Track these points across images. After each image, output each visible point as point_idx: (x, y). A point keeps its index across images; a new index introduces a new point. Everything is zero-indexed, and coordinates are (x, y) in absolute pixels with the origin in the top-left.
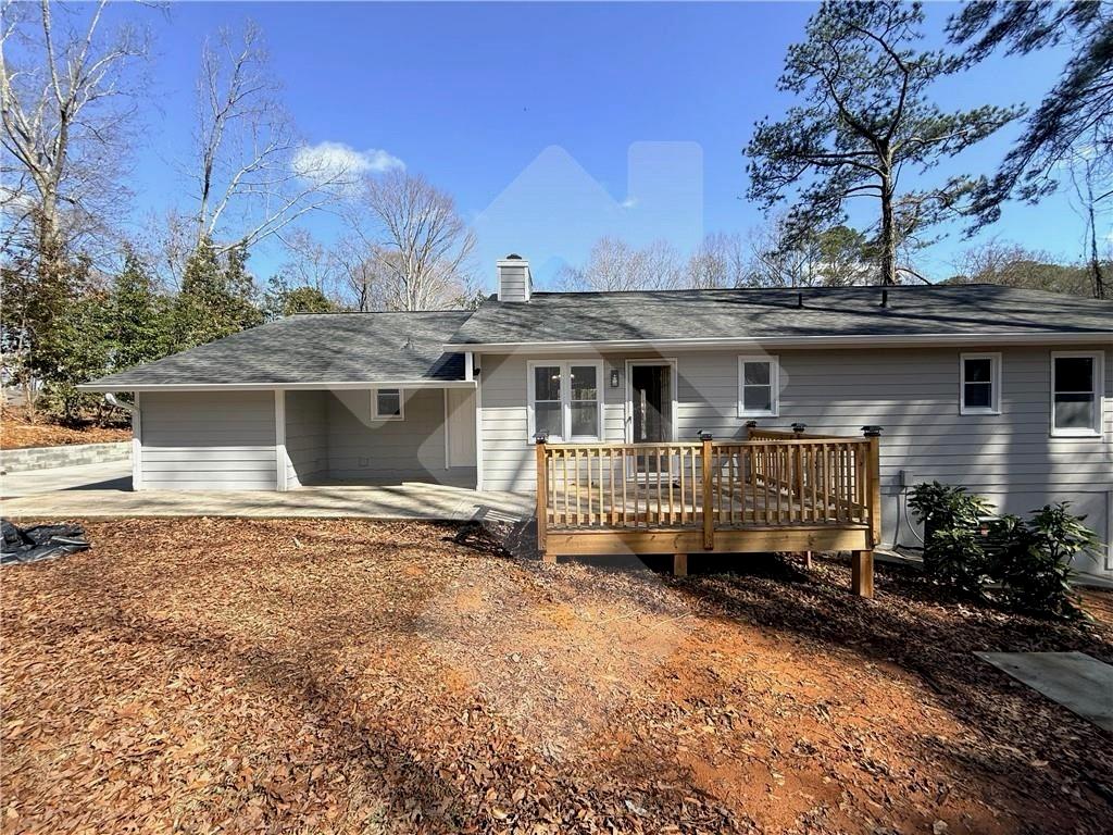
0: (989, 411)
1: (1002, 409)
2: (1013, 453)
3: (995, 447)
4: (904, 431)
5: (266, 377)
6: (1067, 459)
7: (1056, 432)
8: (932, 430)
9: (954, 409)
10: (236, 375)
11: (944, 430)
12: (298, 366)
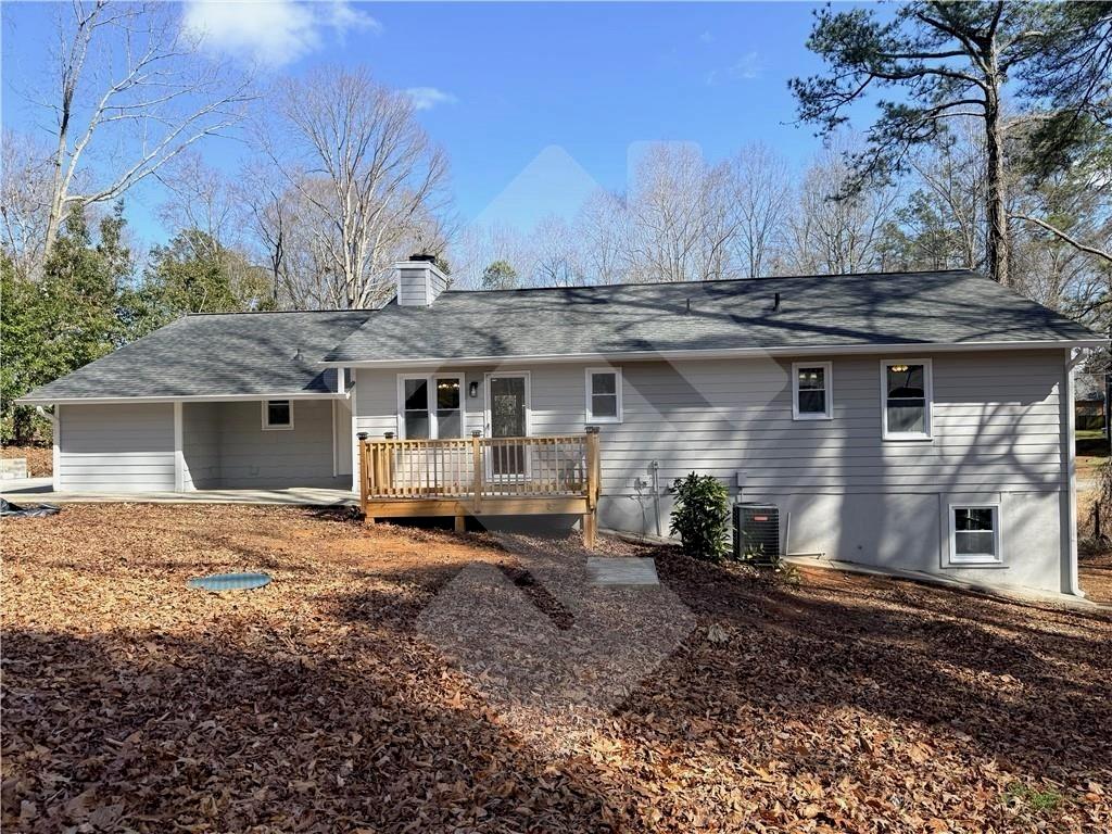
0: (822, 416)
1: (834, 415)
2: (848, 455)
3: (830, 450)
4: (741, 435)
5: (167, 390)
6: (899, 461)
7: (887, 435)
8: (768, 435)
9: (787, 415)
10: (142, 389)
11: (777, 435)
12: (194, 379)
